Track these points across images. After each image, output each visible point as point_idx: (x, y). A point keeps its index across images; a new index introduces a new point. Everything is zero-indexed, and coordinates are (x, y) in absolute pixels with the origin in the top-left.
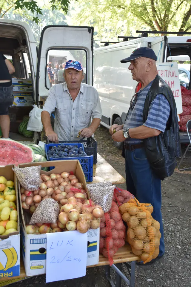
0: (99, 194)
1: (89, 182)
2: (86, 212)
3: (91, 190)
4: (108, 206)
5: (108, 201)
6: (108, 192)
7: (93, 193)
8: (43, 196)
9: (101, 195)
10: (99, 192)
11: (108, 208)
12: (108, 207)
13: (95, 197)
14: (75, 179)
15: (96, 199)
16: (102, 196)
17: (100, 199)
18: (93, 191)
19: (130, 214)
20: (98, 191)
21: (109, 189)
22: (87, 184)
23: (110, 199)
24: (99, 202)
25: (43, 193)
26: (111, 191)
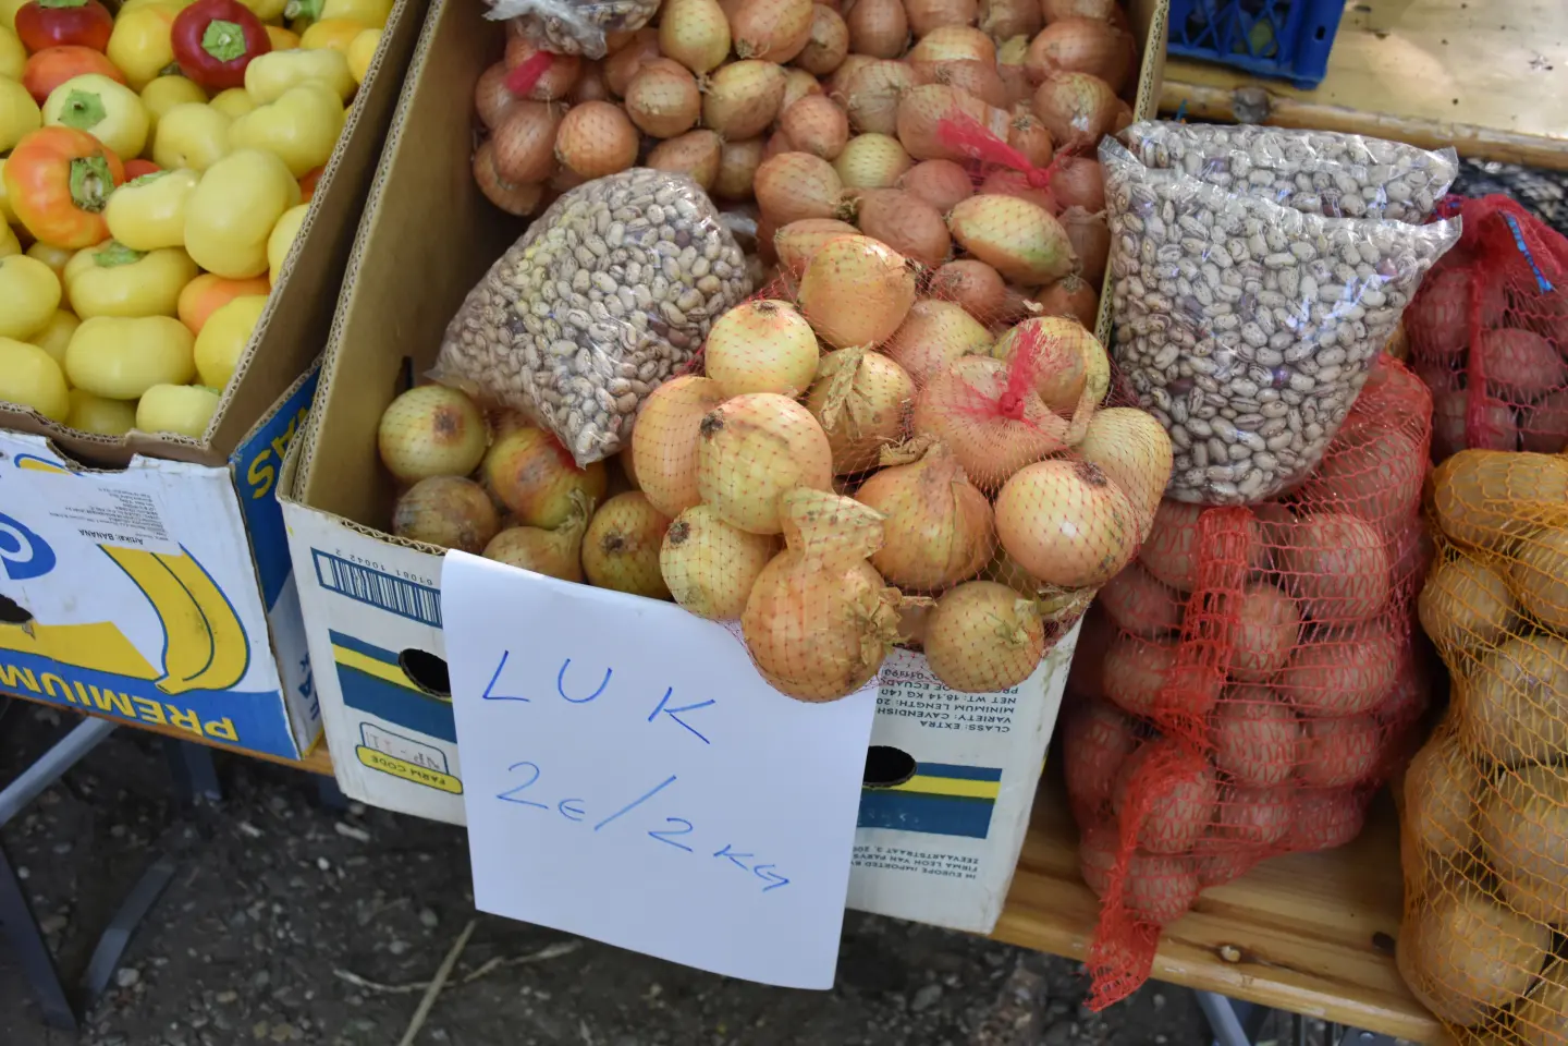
0: (1212, 273)
1: (1294, 83)
2: (921, 465)
3: (1131, 208)
4: (1275, 442)
5: (1294, 398)
6: (1329, 290)
7: (1148, 248)
8: (661, 131)
9: (1233, 292)
10: (1227, 261)
11: (1266, 461)
12: (1268, 450)
13: (1154, 299)
14: (1083, 18)
15: (1156, 322)
16: (1236, 307)
17: (1199, 336)
18: (1155, 225)
19: (1518, 605)
20: (1219, 234)
21: (1354, 257)
22: (1144, 116)
23: (1325, 375)
24: (1186, 370)
25: (660, 93)
26: (1376, 280)
